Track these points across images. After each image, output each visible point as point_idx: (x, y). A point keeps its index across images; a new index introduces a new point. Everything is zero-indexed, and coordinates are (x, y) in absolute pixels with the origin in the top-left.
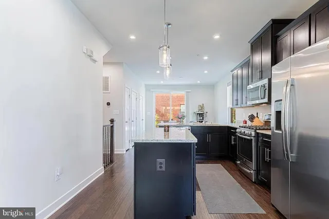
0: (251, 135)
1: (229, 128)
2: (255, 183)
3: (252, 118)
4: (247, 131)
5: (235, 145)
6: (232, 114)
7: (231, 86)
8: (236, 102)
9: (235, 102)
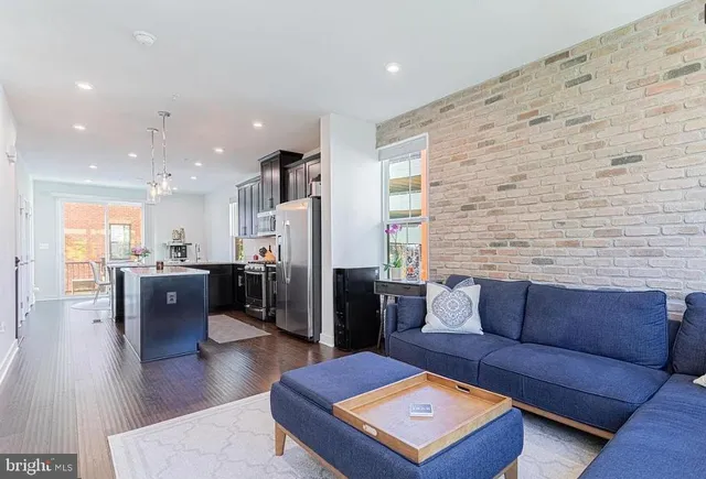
0: (260, 270)
1: (234, 266)
2: (265, 321)
3: (263, 252)
4: (257, 267)
5: (243, 287)
6: (237, 246)
7: (236, 204)
8: (245, 231)
9: (242, 231)
